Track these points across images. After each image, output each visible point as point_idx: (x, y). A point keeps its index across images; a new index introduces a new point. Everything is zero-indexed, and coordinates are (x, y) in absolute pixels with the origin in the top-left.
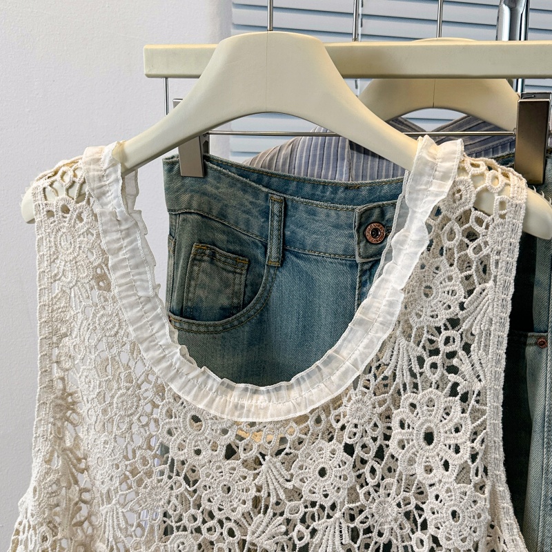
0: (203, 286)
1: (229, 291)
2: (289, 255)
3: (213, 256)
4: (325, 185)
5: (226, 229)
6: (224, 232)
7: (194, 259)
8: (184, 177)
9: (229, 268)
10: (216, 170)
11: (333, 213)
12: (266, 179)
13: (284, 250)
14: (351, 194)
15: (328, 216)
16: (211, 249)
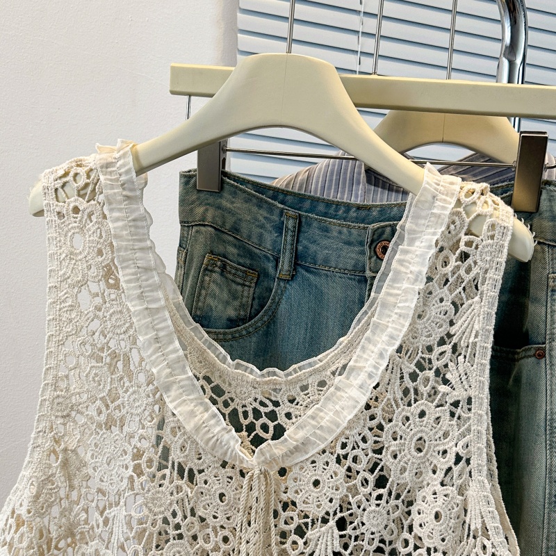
0: (214, 296)
1: (236, 303)
2: (299, 269)
3: (223, 268)
4: (338, 204)
5: (237, 243)
6: (235, 246)
7: (206, 269)
9: (239, 280)
10: (232, 185)
11: (345, 230)
12: (281, 197)
13: (296, 264)
14: (363, 213)
15: (340, 232)
16: (222, 261)
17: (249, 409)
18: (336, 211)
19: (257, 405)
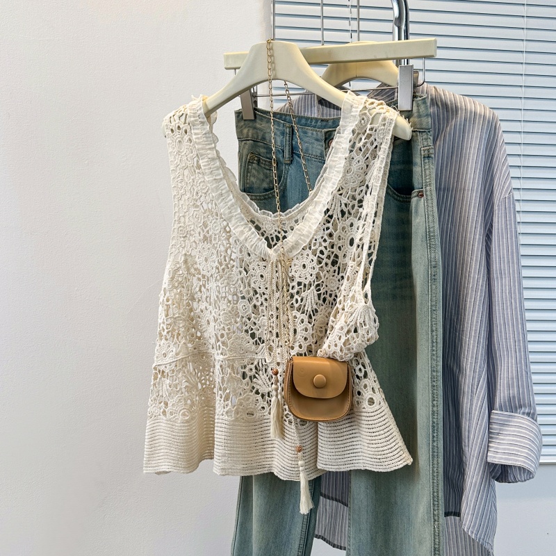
0: (254, 176)
1: (268, 180)
2: (295, 156)
3: (259, 161)
4: (312, 119)
5: (266, 146)
6: (264, 148)
7: (249, 162)
8: (245, 120)
9: (267, 167)
10: (260, 115)
11: (314, 132)
12: (284, 117)
13: (293, 153)
14: (324, 123)
15: (312, 134)
16: (258, 157)
17: (274, 236)
18: (311, 122)
19: (276, 233)
